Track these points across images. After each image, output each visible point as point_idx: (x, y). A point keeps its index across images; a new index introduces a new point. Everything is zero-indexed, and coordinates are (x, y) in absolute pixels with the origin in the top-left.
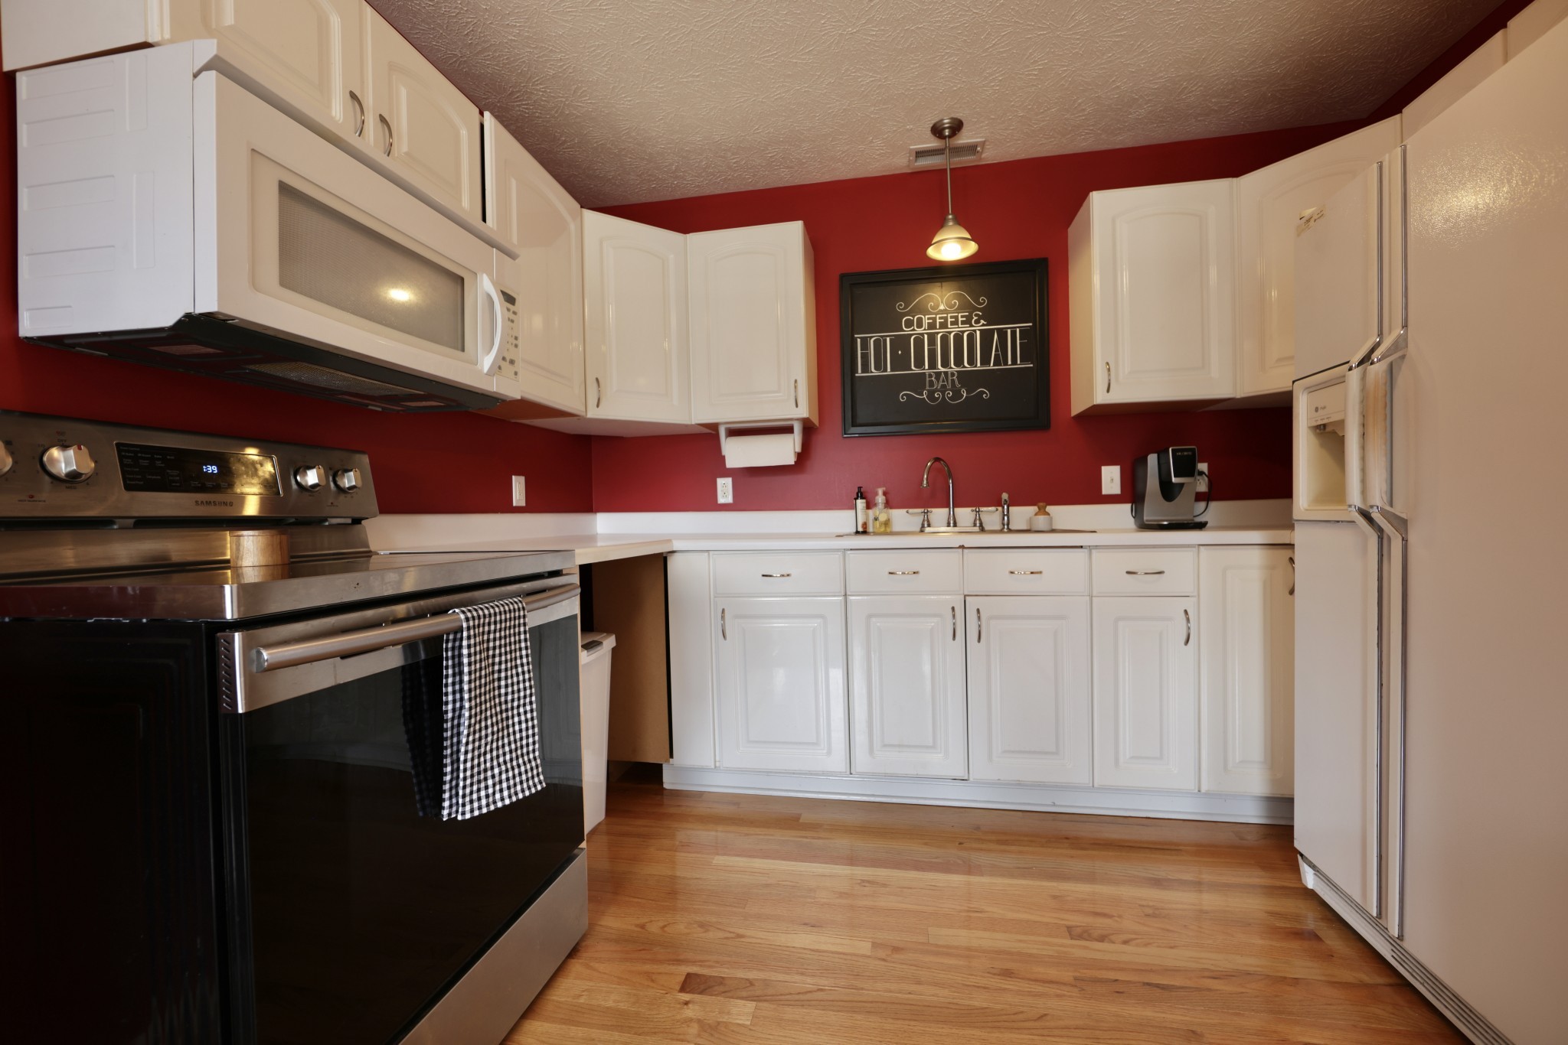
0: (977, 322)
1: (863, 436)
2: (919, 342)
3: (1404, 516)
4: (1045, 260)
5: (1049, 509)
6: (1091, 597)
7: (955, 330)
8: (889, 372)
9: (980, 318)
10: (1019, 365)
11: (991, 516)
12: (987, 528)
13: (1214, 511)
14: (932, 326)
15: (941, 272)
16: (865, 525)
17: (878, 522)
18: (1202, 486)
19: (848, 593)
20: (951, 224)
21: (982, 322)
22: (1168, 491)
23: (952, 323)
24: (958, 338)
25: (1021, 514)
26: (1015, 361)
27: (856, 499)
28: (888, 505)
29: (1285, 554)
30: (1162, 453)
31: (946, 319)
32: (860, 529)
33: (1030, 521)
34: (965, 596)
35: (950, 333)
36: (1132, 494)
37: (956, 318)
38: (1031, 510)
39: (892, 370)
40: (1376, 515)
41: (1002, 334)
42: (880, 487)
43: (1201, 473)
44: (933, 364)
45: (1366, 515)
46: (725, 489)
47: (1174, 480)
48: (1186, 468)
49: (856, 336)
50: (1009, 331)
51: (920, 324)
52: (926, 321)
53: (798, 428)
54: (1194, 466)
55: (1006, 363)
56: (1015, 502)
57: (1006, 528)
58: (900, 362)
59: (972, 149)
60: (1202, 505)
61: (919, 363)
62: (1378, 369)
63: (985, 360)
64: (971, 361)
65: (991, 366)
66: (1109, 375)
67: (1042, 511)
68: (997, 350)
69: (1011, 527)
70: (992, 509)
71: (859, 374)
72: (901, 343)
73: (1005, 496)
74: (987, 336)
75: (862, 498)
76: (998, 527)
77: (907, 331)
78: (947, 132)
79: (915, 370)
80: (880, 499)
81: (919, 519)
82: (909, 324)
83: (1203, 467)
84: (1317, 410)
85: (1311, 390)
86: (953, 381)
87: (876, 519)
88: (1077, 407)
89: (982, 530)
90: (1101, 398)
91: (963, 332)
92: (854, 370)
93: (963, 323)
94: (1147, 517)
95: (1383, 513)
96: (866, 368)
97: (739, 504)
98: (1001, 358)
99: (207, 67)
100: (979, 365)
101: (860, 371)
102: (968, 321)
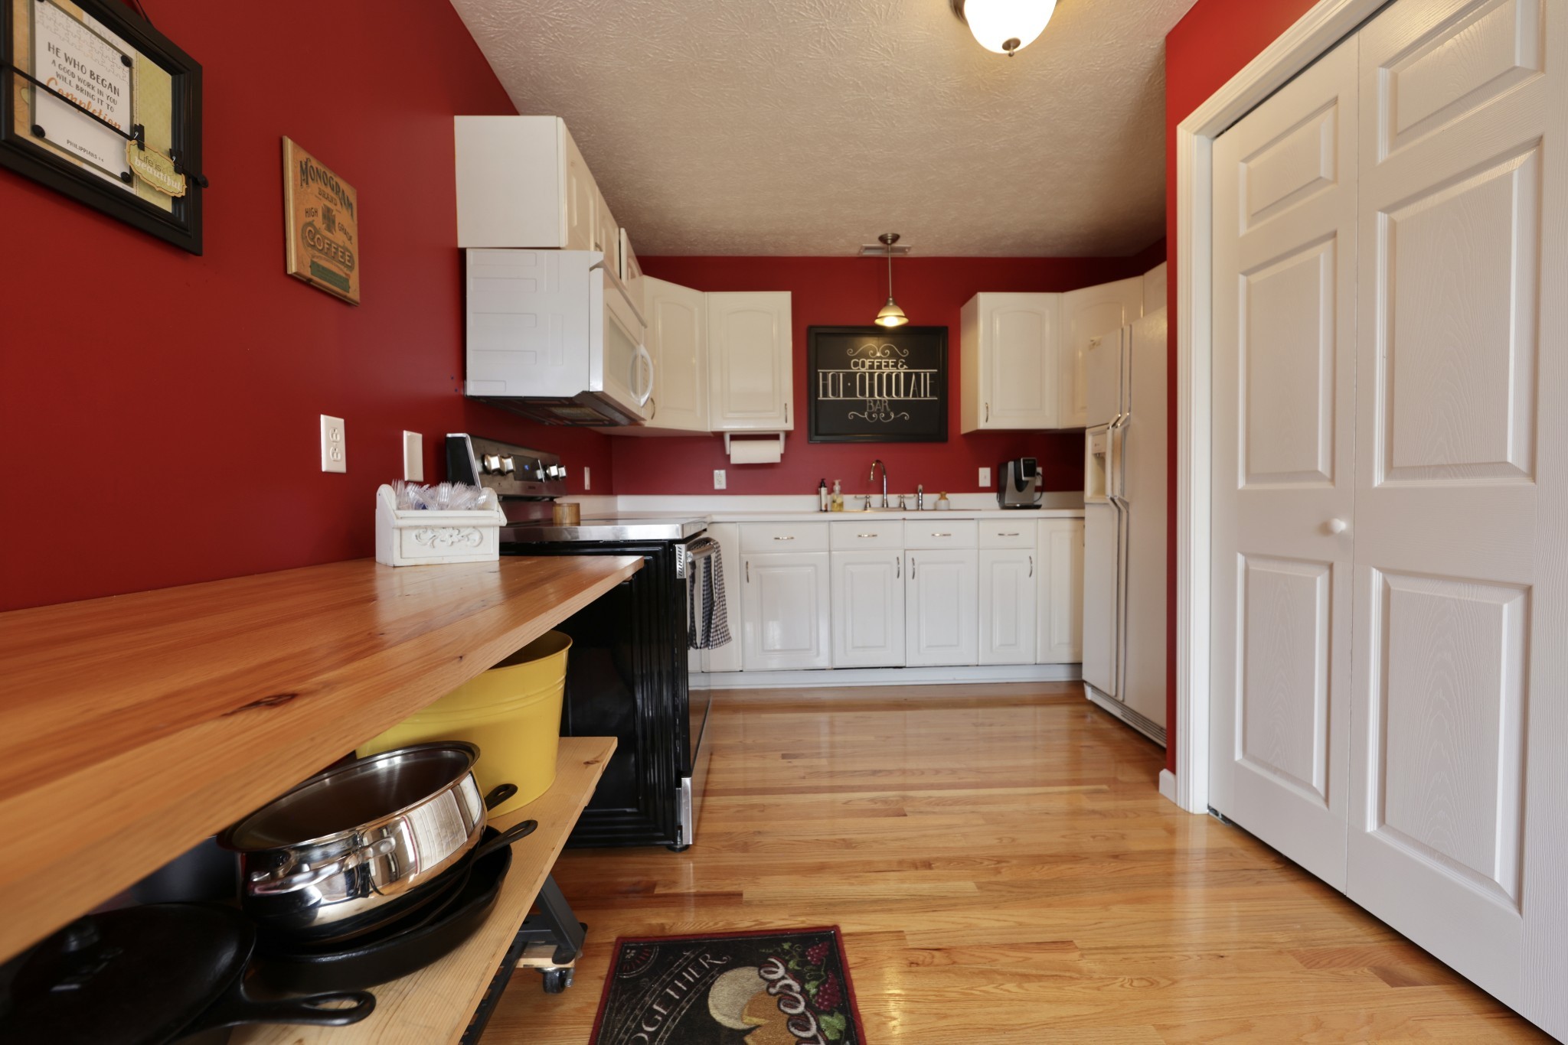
0: (902, 366)
1: (823, 442)
2: (862, 377)
3: (1127, 501)
4: (947, 328)
5: (948, 496)
6: (979, 549)
7: (886, 371)
8: (841, 397)
9: (904, 364)
10: (929, 398)
11: (910, 500)
12: (908, 507)
13: (1045, 498)
14: (871, 367)
15: (881, 331)
16: (826, 506)
17: (835, 504)
18: (1039, 482)
19: (832, 549)
20: (891, 304)
21: (905, 367)
22: (1020, 485)
23: (885, 366)
24: (889, 376)
25: (930, 499)
26: (926, 396)
27: (821, 487)
28: (843, 491)
29: (1080, 522)
30: (1017, 461)
31: (881, 363)
32: (823, 508)
33: (935, 504)
34: (905, 550)
35: (883, 373)
36: (998, 486)
37: (888, 362)
38: (935, 497)
39: (844, 396)
40: (1116, 501)
41: (918, 376)
42: (837, 479)
43: (1038, 474)
44: (872, 394)
45: (1113, 500)
46: (720, 478)
47: (1023, 478)
48: (1031, 471)
49: (819, 371)
50: (922, 374)
51: (863, 366)
52: (867, 363)
53: (782, 437)
54: (1035, 469)
55: (920, 396)
56: (926, 491)
57: (919, 508)
58: (849, 391)
59: (903, 250)
60: (1038, 495)
61: (863, 393)
62: (1119, 430)
63: (907, 394)
64: (898, 393)
65: (911, 398)
66: (987, 411)
67: (943, 497)
68: (914, 387)
69: (924, 507)
70: (912, 495)
71: (821, 398)
72: (849, 378)
73: (920, 487)
74: (908, 376)
75: (825, 487)
76: (915, 507)
77: (854, 369)
78: (889, 242)
79: (859, 397)
80: (837, 488)
81: (862, 503)
82: (856, 364)
83: (1039, 470)
84: (1096, 445)
85: (1094, 434)
86: (885, 406)
87: (834, 502)
88: (966, 428)
89: (905, 509)
90: (982, 425)
91: (892, 373)
92: (817, 395)
93: (892, 366)
94: (1007, 501)
95: (1119, 499)
96: (825, 394)
97: (731, 490)
98: (917, 393)
99: (597, 266)
100: (902, 395)
101: (821, 395)
102: (895, 366)
